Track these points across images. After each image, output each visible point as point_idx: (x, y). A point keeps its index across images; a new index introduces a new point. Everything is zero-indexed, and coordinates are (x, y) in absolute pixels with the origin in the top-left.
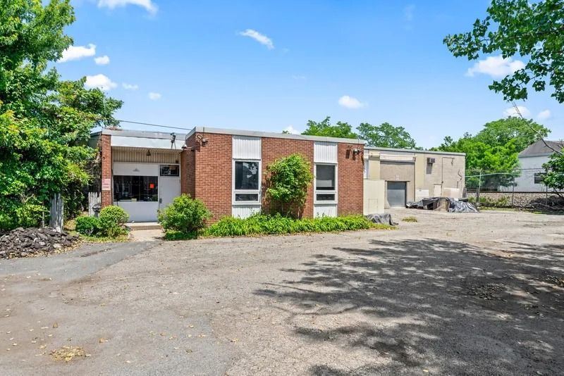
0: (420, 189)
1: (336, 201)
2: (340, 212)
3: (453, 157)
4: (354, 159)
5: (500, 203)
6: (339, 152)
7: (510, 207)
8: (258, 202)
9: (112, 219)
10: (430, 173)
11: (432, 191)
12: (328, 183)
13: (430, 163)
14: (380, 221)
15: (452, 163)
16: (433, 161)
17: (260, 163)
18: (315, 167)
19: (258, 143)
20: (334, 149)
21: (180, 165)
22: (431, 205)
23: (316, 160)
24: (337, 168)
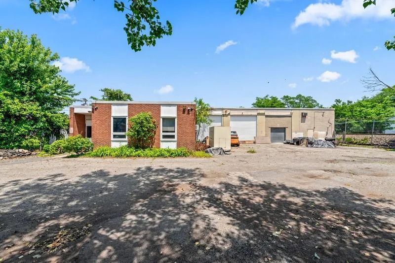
0: (296, 132)
1: (176, 139)
2: (178, 145)
3: (323, 111)
4: (188, 113)
5: (362, 142)
6: (178, 110)
7: (369, 145)
8: (126, 139)
10: (304, 122)
11: (305, 133)
12: (169, 129)
13: (304, 116)
14: (211, 152)
15: (323, 116)
16: (306, 114)
17: (127, 118)
18: (161, 119)
19: (126, 107)
20: (175, 108)
22: (298, 142)
23: (161, 116)
24: (176, 120)
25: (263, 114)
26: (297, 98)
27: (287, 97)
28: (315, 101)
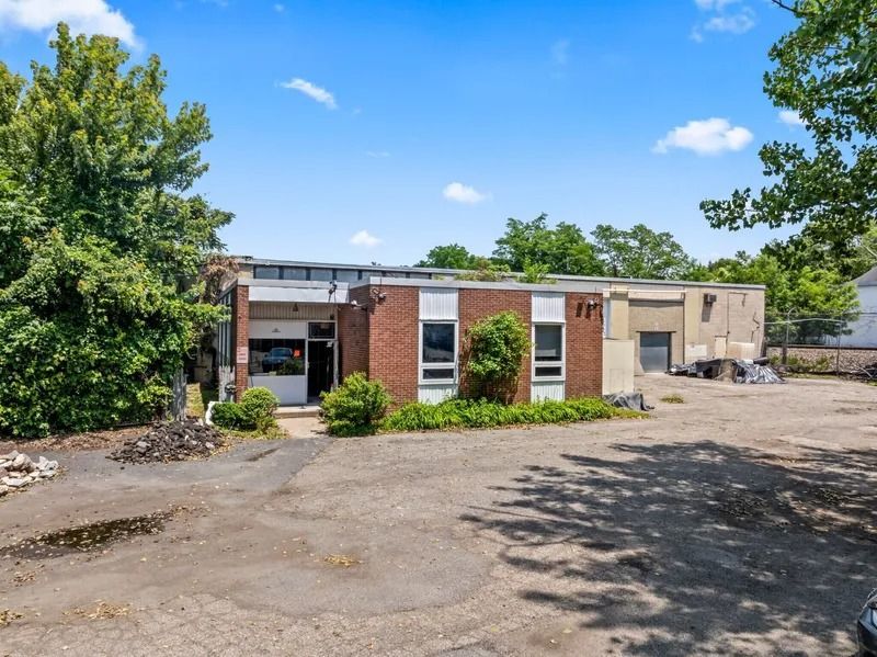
0: (693, 344)
1: (562, 377)
2: (568, 394)
3: (744, 291)
4: (588, 316)
5: (819, 366)
6: (567, 305)
7: (833, 373)
8: (454, 381)
9: (260, 406)
11: (711, 348)
12: (553, 353)
13: (709, 302)
14: (627, 405)
15: (743, 303)
16: (714, 298)
17: (457, 325)
18: (533, 329)
19: (454, 297)
21: (336, 322)
22: (709, 370)
23: (535, 319)
24: (564, 330)
25: (623, 296)
26: (634, 235)
27: (609, 228)
28: (676, 247)
